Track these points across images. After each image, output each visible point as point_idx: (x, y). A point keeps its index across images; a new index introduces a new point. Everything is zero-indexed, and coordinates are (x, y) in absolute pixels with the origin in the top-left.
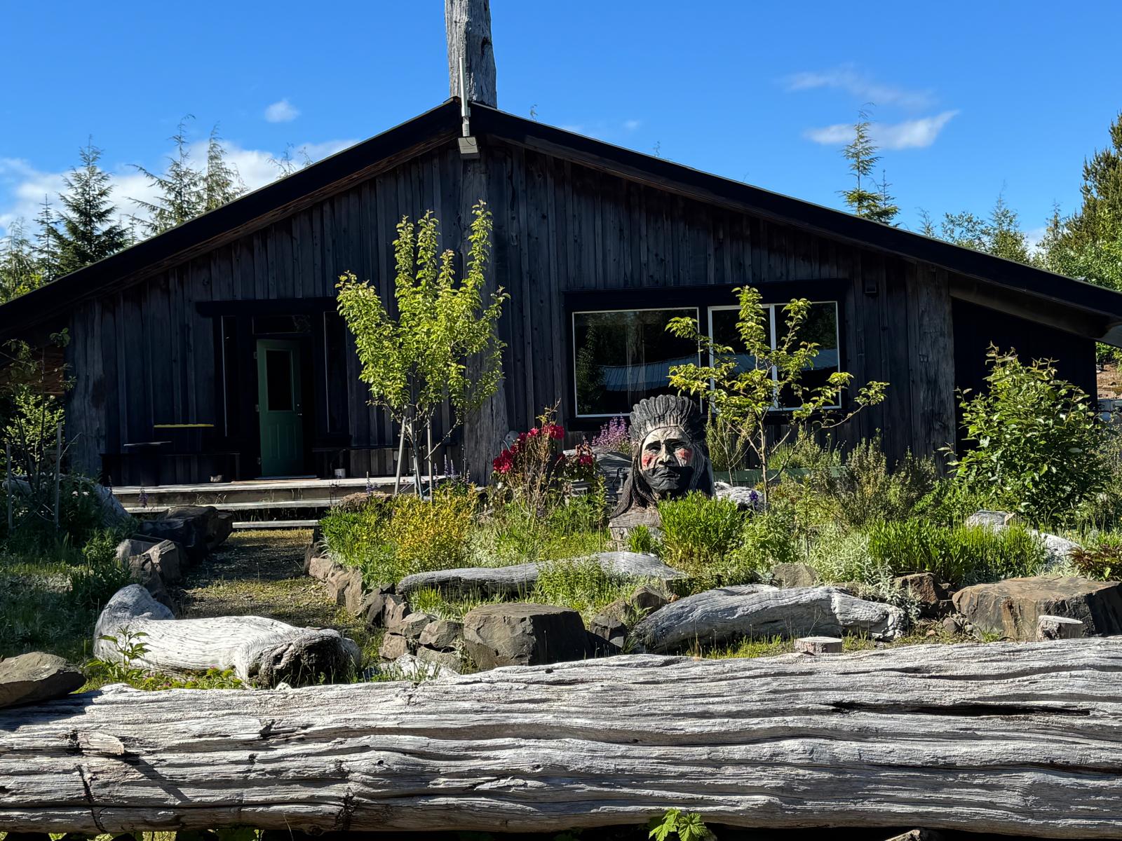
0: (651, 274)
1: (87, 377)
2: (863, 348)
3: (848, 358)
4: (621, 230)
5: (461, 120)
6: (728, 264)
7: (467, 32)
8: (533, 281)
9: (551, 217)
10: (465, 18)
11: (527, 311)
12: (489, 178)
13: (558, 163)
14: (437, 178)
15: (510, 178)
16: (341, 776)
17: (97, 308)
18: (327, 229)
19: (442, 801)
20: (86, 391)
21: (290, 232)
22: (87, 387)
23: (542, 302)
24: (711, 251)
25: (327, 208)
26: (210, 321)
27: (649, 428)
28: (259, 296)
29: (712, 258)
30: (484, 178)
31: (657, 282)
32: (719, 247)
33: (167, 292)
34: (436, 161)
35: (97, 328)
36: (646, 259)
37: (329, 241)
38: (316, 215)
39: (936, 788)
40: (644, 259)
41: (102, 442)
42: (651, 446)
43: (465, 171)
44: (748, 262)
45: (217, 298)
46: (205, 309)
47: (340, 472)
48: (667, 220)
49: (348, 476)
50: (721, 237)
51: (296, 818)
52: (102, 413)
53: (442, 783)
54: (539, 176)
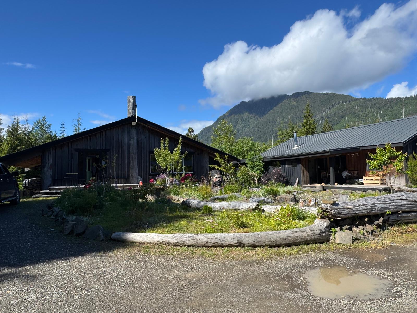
1: (49, 163)
5: (136, 119)
7: (133, 103)
8: (143, 149)
9: (147, 138)
10: (133, 101)
11: (142, 154)
12: (136, 130)
13: (149, 128)
14: (126, 128)
15: (140, 130)
16: (367, 209)
17: (51, 149)
18: (104, 137)
19: (374, 211)
20: (48, 166)
21: (96, 136)
22: (48, 165)
25: (104, 132)
26: (77, 153)
33: (68, 146)
34: (126, 126)
35: (51, 153)
37: (104, 138)
38: (102, 133)
39: (401, 207)
41: (51, 177)
42: (216, 178)
43: (132, 128)
45: (79, 148)
46: (76, 150)
51: (363, 214)
52: (51, 171)
53: (374, 209)
54: (145, 130)
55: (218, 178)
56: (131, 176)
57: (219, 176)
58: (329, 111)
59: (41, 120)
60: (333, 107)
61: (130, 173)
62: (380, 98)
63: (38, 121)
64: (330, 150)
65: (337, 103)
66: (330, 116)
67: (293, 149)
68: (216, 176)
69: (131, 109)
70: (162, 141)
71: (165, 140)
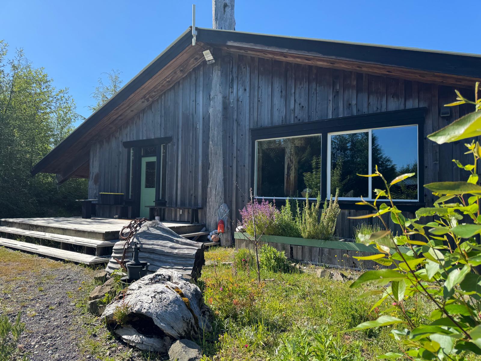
0: (296, 115)
1: (93, 173)
2: (438, 157)
3: (426, 165)
4: (282, 92)
6: (341, 105)
7: (215, 1)
8: (238, 124)
9: (248, 89)
11: (235, 141)
14: (202, 76)
15: (232, 71)
17: (98, 146)
20: (92, 178)
23: (242, 135)
24: (331, 98)
26: (126, 150)
29: (331, 102)
30: (219, 72)
31: (299, 120)
32: (336, 95)
35: (97, 153)
36: (293, 107)
37: (163, 112)
44: (354, 102)
46: (125, 145)
48: (306, 82)
50: (338, 88)
52: (97, 187)
54: (244, 68)
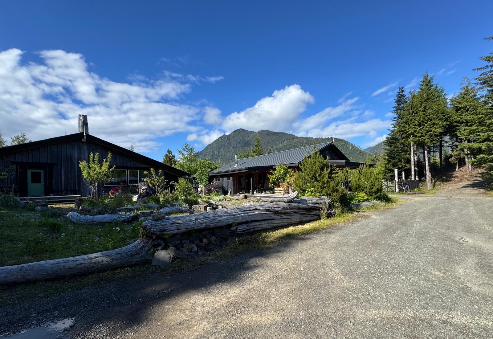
0: (118, 164)
5: (84, 136)
7: (83, 122)
10: (83, 119)
14: (76, 144)
15: (92, 146)
18: (49, 151)
24: (129, 161)
27: (142, 187)
28: (30, 161)
30: (86, 146)
31: (120, 165)
34: (76, 142)
37: (49, 153)
40: (117, 162)
42: (143, 189)
43: (82, 144)
45: (17, 161)
47: (52, 195)
49: (53, 196)
54: (98, 146)
55: (145, 190)
56: (82, 187)
57: (147, 188)
58: (281, 144)
59: (20, 136)
60: (284, 142)
61: (81, 185)
62: (311, 137)
63: (16, 137)
64: (248, 167)
65: (286, 140)
66: (281, 148)
67: (234, 167)
68: (143, 188)
69: (81, 127)
70: (92, 155)
71: (94, 154)
